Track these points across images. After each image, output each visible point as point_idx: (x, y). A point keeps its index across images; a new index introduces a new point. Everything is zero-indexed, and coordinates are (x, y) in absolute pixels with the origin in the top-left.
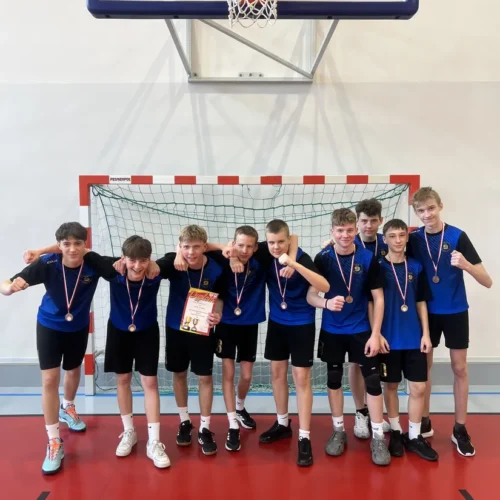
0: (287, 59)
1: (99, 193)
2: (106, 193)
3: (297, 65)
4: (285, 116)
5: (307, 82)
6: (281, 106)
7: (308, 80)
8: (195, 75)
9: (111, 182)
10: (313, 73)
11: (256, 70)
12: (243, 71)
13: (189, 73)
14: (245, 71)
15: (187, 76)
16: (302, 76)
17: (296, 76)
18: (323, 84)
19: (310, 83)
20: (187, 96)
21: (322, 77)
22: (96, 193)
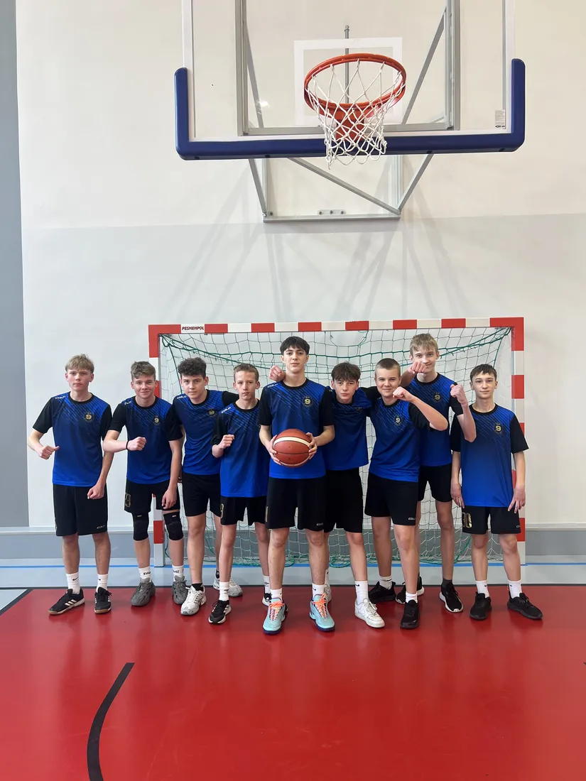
0: (372, 194)
1: (169, 344)
2: (177, 344)
3: (382, 200)
4: (370, 256)
5: (394, 218)
6: (365, 244)
7: (394, 216)
8: (271, 214)
9: (183, 331)
10: (400, 209)
11: (337, 207)
12: (322, 208)
13: (265, 213)
14: (326, 208)
15: (262, 217)
16: (388, 212)
17: (382, 212)
18: (411, 220)
19: (397, 219)
20: (262, 238)
21: (411, 213)
22: (166, 344)
